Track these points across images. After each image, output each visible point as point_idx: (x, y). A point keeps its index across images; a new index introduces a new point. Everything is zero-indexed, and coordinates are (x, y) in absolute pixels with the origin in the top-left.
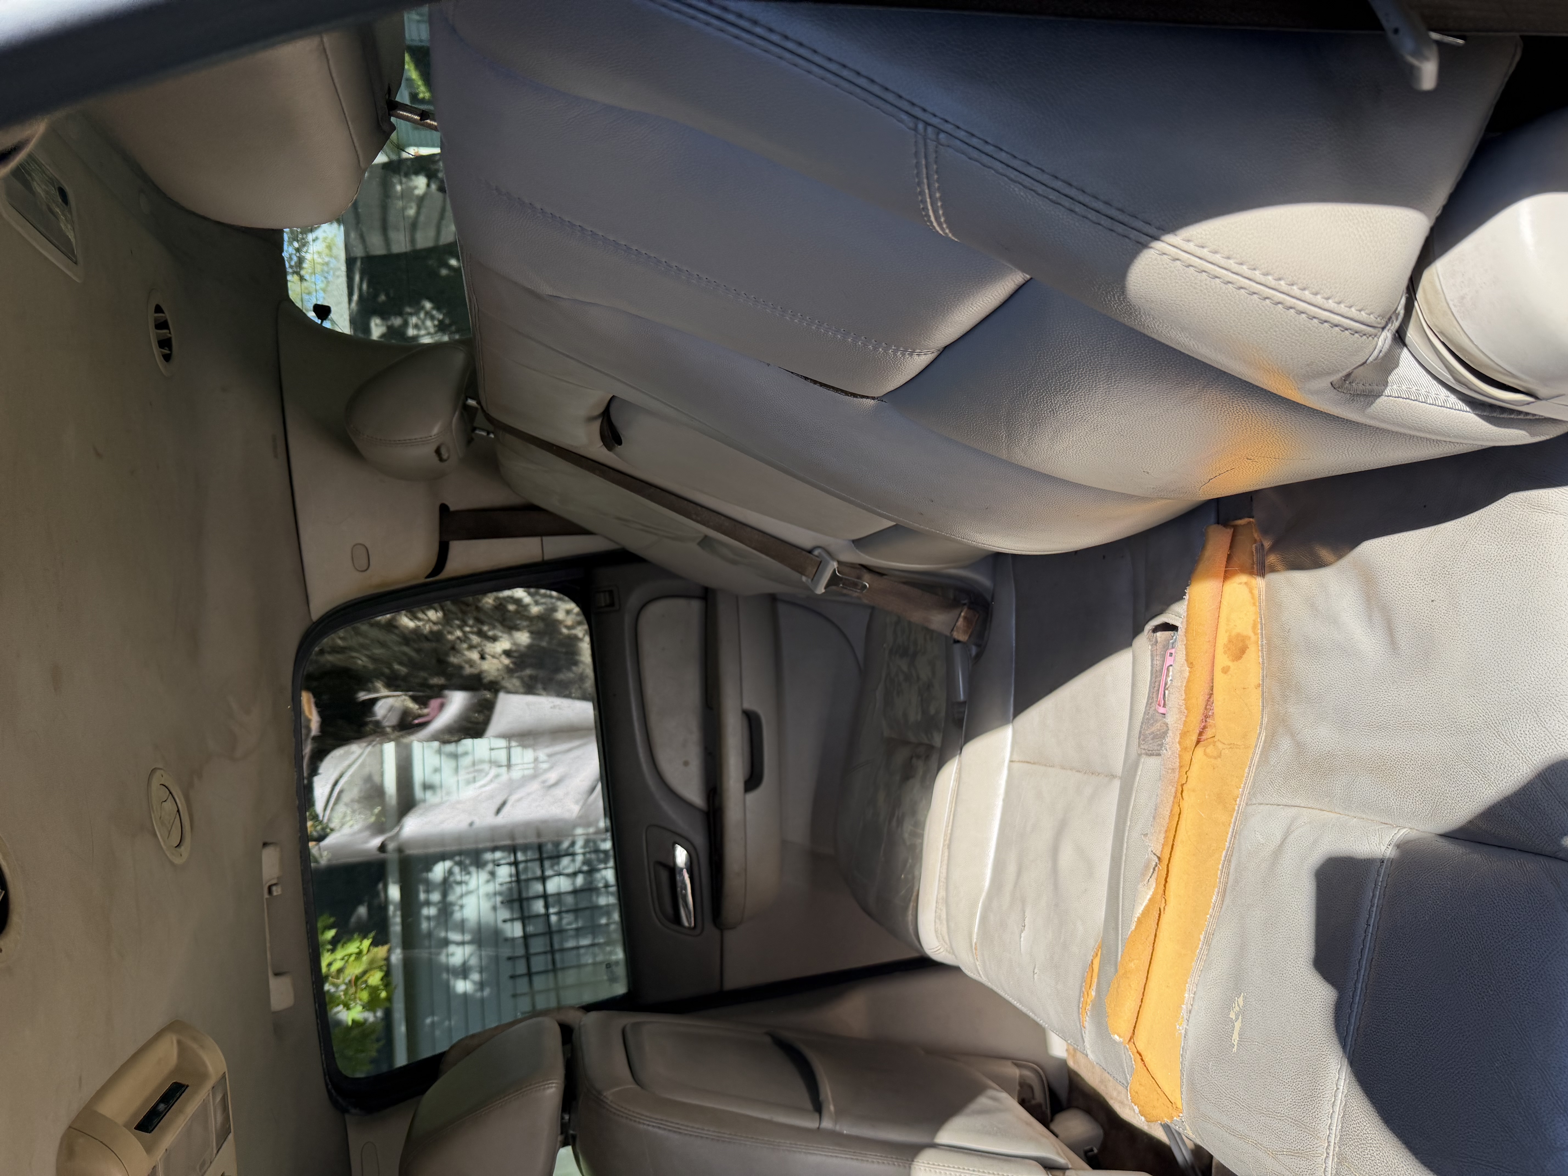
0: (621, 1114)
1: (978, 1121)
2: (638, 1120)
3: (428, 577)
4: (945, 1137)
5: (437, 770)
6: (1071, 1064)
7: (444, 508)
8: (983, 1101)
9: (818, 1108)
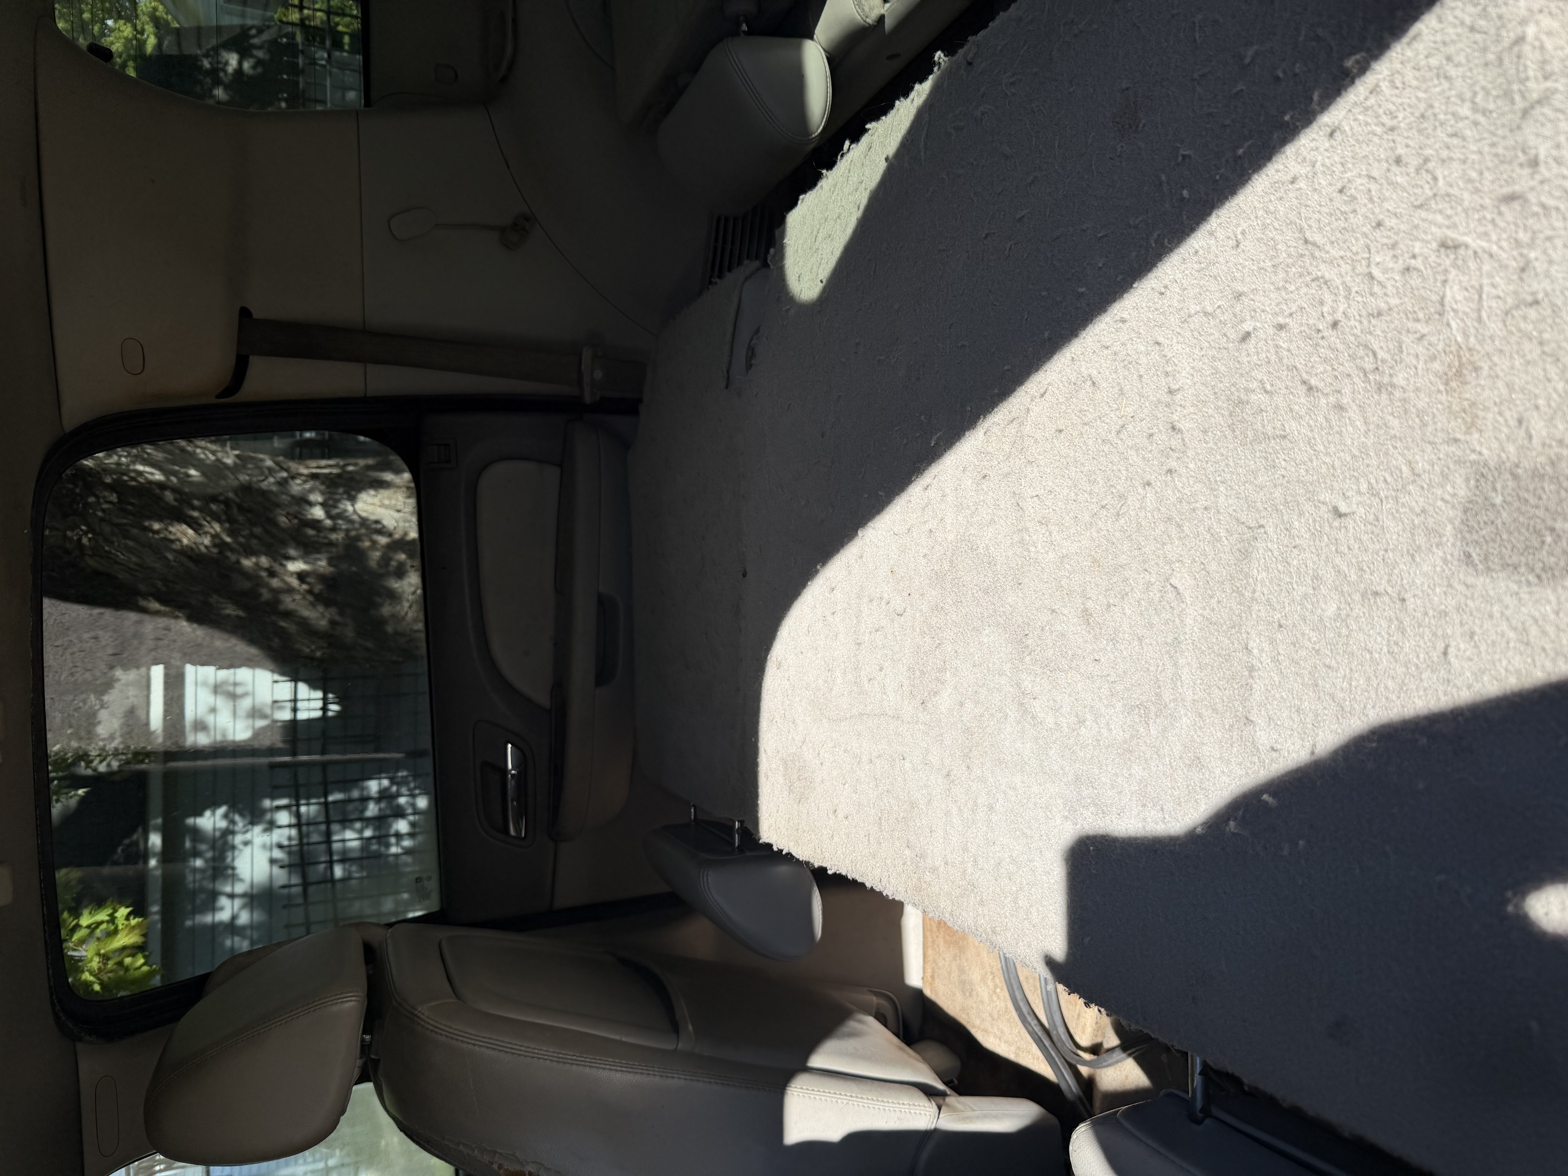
0: (440, 1032)
1: (849, 1044)
2: (461, 1038)
3: (218, 397)
4: (817, 1061)
5: (213, 710)
6: (928, 992)
7: (245, 313)
8: (852, 1025)
9: (676, 1028)
